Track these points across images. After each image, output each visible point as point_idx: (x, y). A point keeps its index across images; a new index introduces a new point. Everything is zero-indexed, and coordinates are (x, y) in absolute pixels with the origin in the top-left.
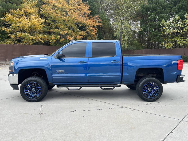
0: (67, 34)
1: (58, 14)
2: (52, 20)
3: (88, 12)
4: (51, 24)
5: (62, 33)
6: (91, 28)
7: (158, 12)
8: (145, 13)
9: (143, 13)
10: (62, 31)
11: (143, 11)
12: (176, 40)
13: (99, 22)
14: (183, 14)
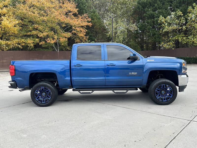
0: (48, 36)
1: (34, 13)
2: (27, 21)
3: (76, 10)
4: (28, 26)
5: (41, 35)
6: (78, 29)
7: (156, 8)
8: (142, 10)
9: (139, 9)
10: (41, 33)
11: (139, 7)
12: (176, 39)
13: (88, 22)
14: (184, 9)
